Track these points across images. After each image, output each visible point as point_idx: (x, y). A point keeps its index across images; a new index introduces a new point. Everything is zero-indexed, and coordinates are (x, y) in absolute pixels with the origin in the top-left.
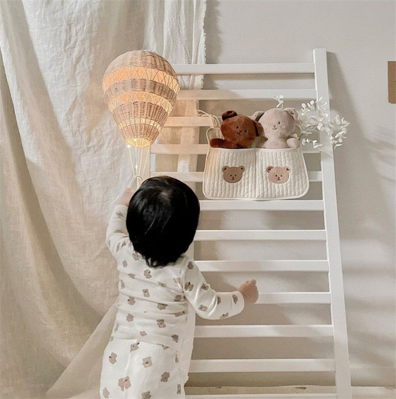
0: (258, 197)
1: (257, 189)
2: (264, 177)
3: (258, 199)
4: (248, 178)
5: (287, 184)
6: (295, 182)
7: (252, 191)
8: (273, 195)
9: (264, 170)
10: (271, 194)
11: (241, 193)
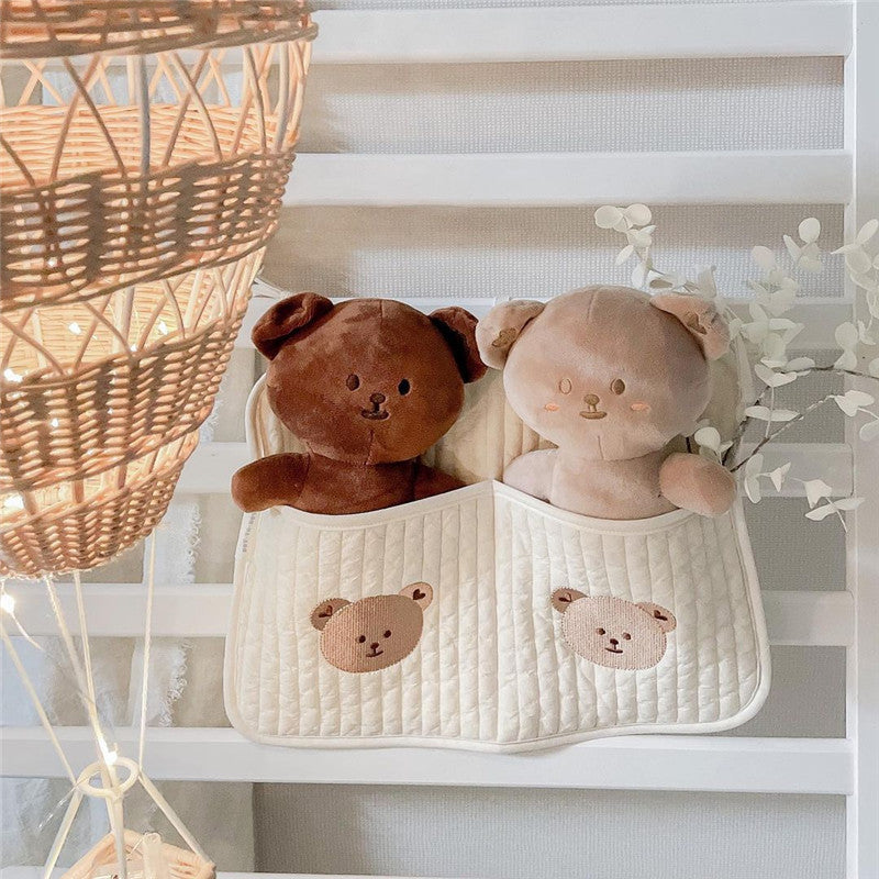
0: (512, 738)
1: (503, 692)
2: (539, 630)
3: (509, 747)
4: (452, 641)
5: (654, 677)
6: (694, 672)
7: (475, 704)
8: (585, 718)
9: (540, 601)
10: (576, 716)
11: (418, 713)
